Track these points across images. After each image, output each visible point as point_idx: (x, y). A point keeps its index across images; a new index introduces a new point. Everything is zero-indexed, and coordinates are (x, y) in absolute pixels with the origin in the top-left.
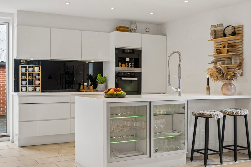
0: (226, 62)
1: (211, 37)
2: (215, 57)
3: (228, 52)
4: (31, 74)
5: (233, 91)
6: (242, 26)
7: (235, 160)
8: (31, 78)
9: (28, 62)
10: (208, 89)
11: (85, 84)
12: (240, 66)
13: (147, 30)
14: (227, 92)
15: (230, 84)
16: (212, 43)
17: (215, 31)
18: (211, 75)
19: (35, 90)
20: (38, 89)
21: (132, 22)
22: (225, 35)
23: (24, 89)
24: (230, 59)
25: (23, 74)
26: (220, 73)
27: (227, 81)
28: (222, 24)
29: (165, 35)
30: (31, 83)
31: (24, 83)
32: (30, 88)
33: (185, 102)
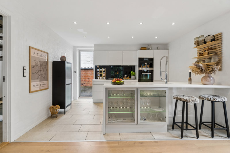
0: (206, 61)
1: (195, 46)
2: (198, 58)
3: (208, 54)
4: (101, 72)
5: (212, 82)
6: (221, 34)
7: (213, 136)
8: (101, 73)
9: (100, 67)
10: (190, 80)
11: (126, 76)
12: (219, 63)
13: (158, 48)
14: (206, 83)
15: (209, 77)
16: (196, 49)
17: (198, 41)
18: (193, 71)
19: (103, 78)
20: (104, 78)
21: (149, 45)
22: (205, 42)
23: (98, 78)
24: (210, 59)
25: (98, 72)
26: (199, 69)
27: (207, 75)
28: (203, 36)
29: (168, 50)
30: (101, 75)
31: (98, 75)
32: (101, 78)
33: (166, 89)
